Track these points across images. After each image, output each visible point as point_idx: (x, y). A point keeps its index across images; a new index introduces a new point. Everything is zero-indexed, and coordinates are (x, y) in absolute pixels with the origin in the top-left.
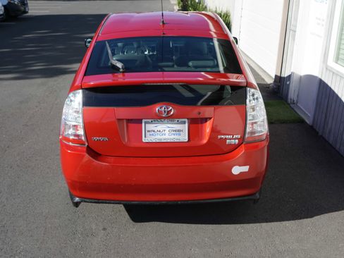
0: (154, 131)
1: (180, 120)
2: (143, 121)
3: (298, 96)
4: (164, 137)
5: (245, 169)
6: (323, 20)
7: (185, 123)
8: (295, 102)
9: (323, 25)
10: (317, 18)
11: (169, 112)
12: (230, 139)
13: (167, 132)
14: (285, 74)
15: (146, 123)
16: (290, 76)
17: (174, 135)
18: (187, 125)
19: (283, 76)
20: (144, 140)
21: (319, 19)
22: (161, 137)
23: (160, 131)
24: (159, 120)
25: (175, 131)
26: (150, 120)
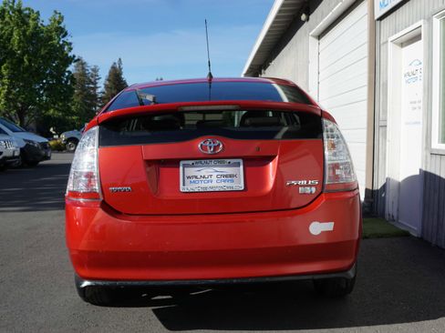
0: (196, 177)
1: (232, 161)
2: (182, 163)
3: (398, 210)
4: (210, 185)
5: (329, 226)
6: (420, 102)
7: (238, 165)
8: (395, 218)
9: (420, 108)
10: (411, 103)
11: (215, 148)
12: (304, 186)
13: (214, 178)
14: (378, 186)
15: (184, 166)
16: (384, 186)
17: (224, 181)
18: (242, 167)
19: (375, 188)
20: (182, 189)
21: (415, 102)
22: (206, 185)
23: (204, 177)
24: (203, 161)
25: (226, 176)
26: (190, 162)
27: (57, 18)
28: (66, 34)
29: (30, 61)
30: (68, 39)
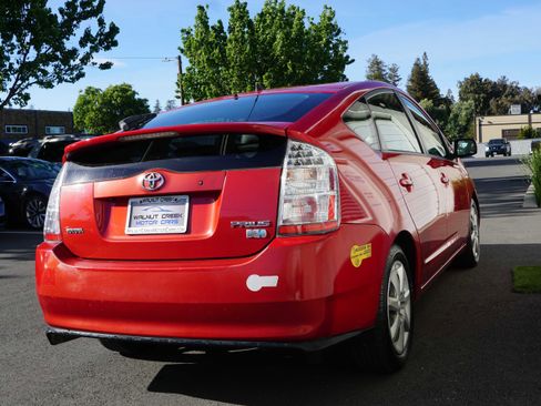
0: (142, 217)
1: (179, 197)
2: (130, 201)
5: (272, 281)
7: (184, 202)
11: (157, 183)
12: (252, 228)
13: (159, 218)
15: (133, 204)
17: (169, 222)
20: (127, 230)
23: (150, 217)
24: (150, 199)
25: (171, 216)
26: (138, 200)
27: (328, 14)
28: (339, 31)
29: (293, 67)
30: (342, 37)
